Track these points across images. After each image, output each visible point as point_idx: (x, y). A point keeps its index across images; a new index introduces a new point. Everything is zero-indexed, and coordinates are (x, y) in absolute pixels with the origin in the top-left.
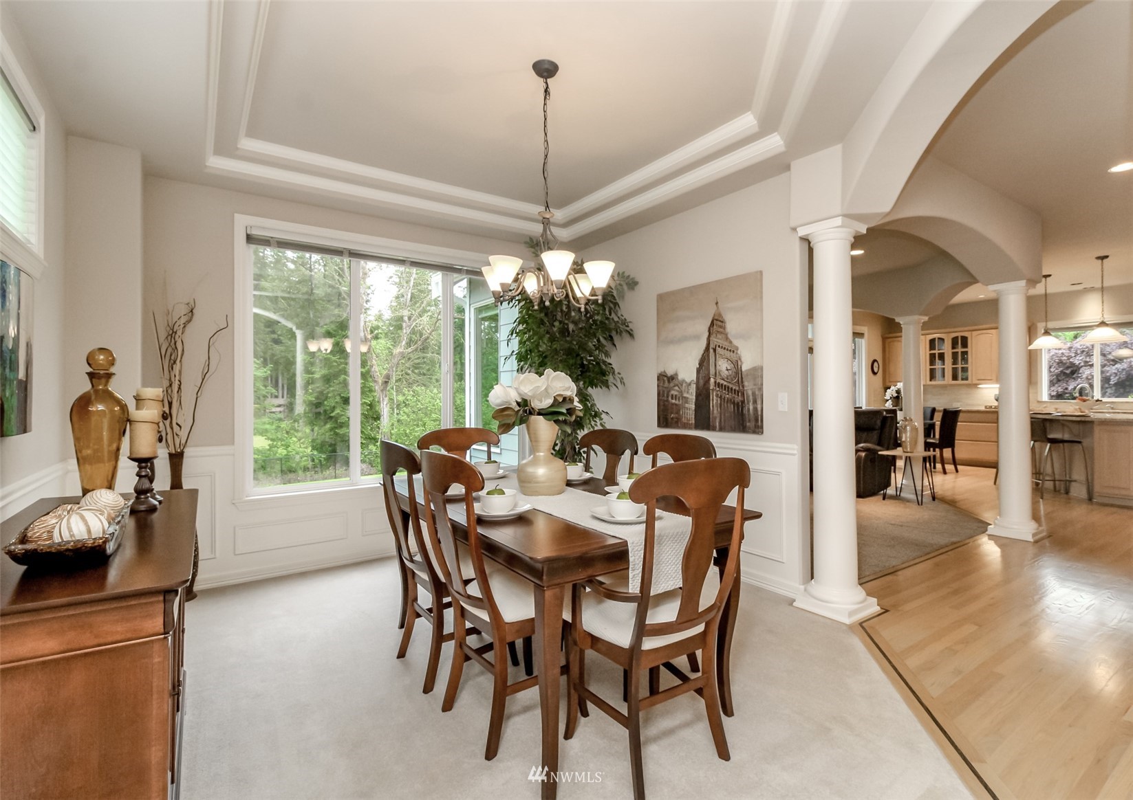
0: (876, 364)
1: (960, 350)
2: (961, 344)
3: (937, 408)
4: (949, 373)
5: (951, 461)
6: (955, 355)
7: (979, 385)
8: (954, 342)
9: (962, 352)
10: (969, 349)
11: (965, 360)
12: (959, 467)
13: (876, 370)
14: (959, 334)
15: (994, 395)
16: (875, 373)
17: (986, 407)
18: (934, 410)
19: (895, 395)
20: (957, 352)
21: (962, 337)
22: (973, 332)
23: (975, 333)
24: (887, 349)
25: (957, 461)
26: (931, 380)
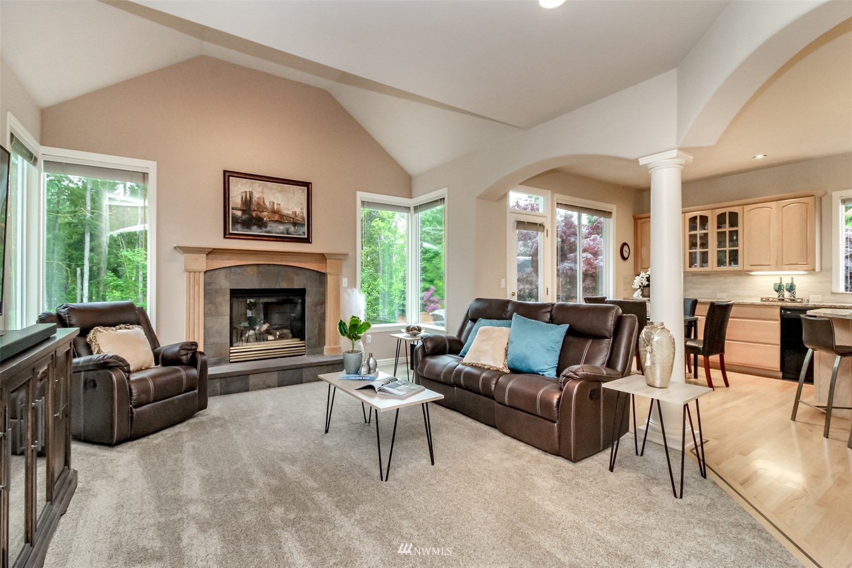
0: (626, 248)
1: (727, 229)
2: (729, 223)
3: (699, 300)
4: (713, 258)
5: (719, 365)
6: (721, 235)
7: (751, 271)
8: (721, 219)
9: (730, 232)
10: (739, 228)
11: (734, 242)
12: (728, 374)
13: (626, 255)
14: (727, 210)
15: (772, 285)
16: (624, 259)
17: (762, 300)
18: (695, 303)
19: (645, 283)
20: (725, 232)
21: (730, 213)
22: (745, 206)
23: (747, 208)
24: (639, 232)
25: (726, 367)
26: (690, 267)
